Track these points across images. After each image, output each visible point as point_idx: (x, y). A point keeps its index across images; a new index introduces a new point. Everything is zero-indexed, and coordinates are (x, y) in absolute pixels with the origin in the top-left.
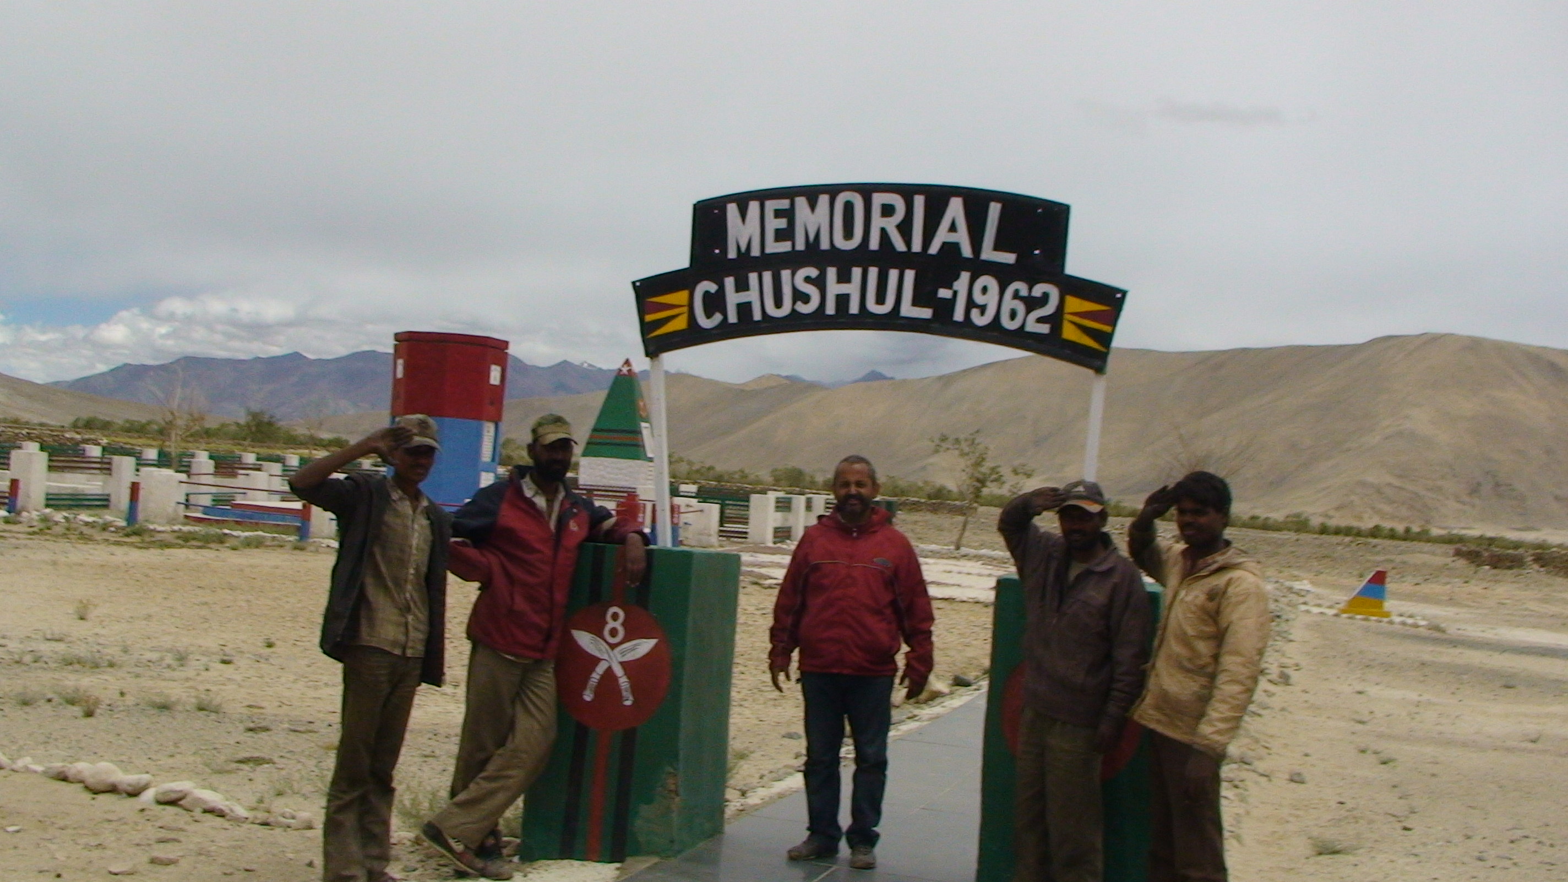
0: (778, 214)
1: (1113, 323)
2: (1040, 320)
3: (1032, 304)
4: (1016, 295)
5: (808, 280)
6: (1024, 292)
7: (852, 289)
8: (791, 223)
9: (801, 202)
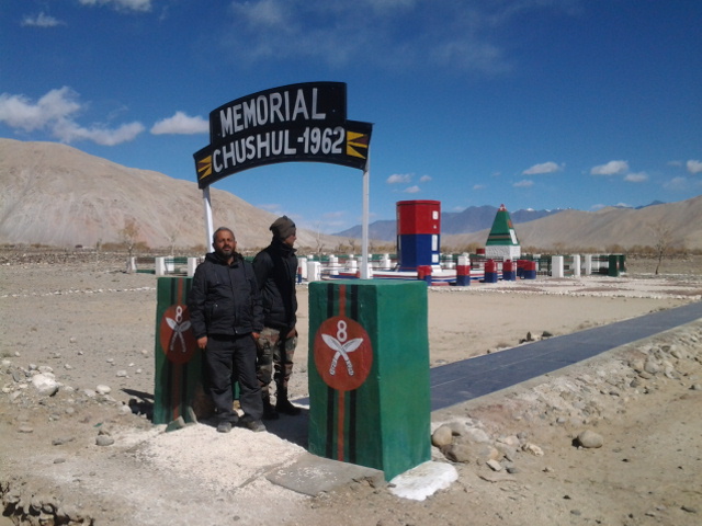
0: (238, 112)
1: (368, 143)
2: (338, 147)
3: (334, 138)
4: (328, 136)
5: (251, 142)
6: (330, 133)
7: (266, 144)
8: (243, 116)
9: (245, 104)
